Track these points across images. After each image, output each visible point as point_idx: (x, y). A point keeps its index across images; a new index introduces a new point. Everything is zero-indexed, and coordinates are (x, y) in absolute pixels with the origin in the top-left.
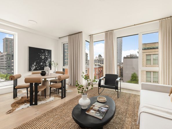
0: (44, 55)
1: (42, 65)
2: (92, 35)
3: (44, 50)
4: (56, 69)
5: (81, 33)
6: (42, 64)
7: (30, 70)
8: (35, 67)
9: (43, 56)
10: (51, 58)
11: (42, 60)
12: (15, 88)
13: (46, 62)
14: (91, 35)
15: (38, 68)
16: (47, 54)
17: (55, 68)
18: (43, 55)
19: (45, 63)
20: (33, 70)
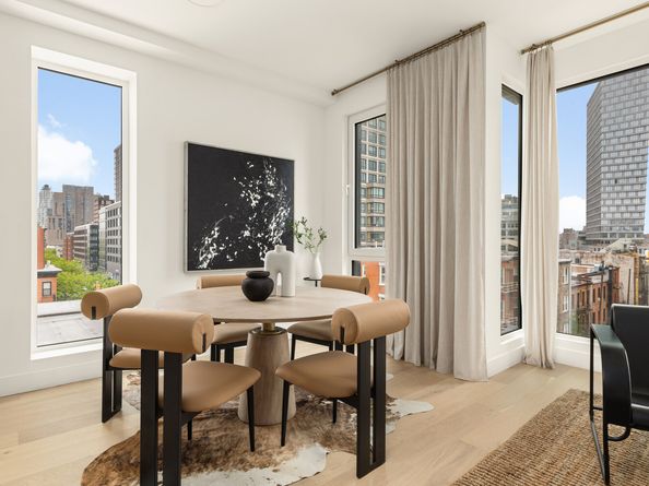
0: (260, 186)
1: (248, 241)
2: (549, 42)
3: (260, 160)
4: (318, 260)
5: (478, 35)
6: (247, 233)
7: (193, 264)
8: (218, 251)
9: (254, 191)
10: (291, 204)
11: (251, 211)
12: (111, 363)
13: (269, 222)
14: (534, 47)
15: (232, 256)
16: (271, 183)
17: (314, 256)
18: (255, 185)
19: (263, 228)
20: (205, 265)
